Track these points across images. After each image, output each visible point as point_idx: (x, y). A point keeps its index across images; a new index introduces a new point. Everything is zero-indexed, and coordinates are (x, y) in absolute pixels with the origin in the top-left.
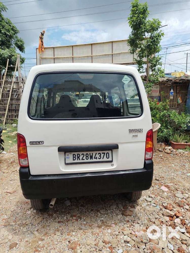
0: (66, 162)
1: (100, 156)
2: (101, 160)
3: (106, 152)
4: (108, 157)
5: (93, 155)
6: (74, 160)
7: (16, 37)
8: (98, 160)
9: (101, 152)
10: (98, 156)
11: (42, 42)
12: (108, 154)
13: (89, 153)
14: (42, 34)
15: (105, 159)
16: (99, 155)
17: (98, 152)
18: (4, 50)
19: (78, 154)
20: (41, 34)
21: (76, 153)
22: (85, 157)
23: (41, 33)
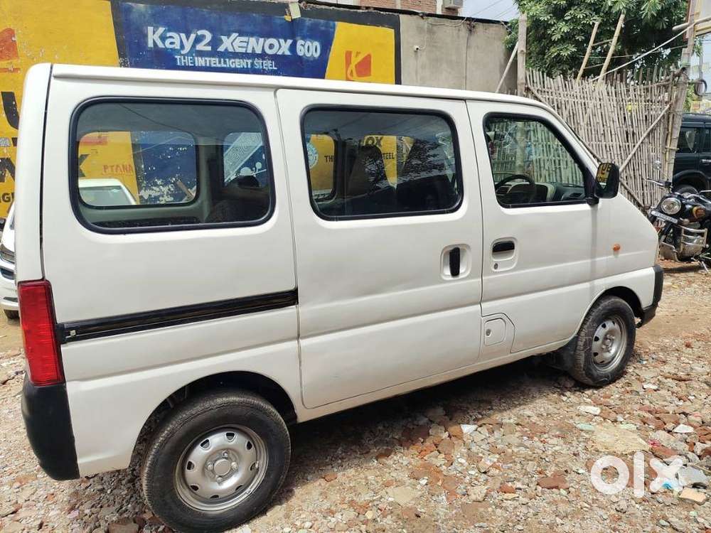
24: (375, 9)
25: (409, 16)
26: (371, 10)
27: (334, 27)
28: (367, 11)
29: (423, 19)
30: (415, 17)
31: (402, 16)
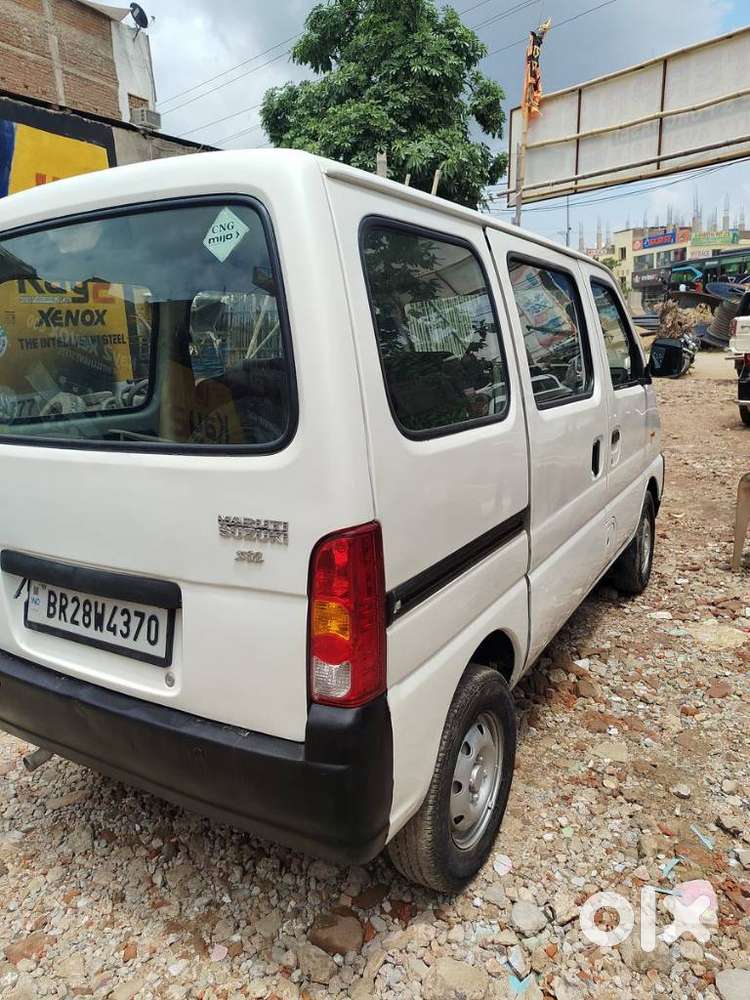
0: (29, 619)
1: (127, 624)
2: (128, 643)
3: (149, 611)
4: (153, 638)
5: (106, 613)
6: (50, 616)
7: (477, 79)
8: (118, 640)
9: (132, 607)
10: (119, 620)
11: (534, 74)
12: (153, 623)
13: (93, 599)
14: (537, 41)
15: (142, 645)
16: (125, 617)
17: (122, 605)
18: (419, 141)
19: (63, 596)
20: (531, 37)
21: (58, 591)
22: (81, 612)
23: (533, 34)
24: (74, 111)
25: (125, 131)
26: (68, 112)
27: (12, 131)
28: (61, 113)
29: (146, 138)
30: (135, 134)
31: (115, 130)
